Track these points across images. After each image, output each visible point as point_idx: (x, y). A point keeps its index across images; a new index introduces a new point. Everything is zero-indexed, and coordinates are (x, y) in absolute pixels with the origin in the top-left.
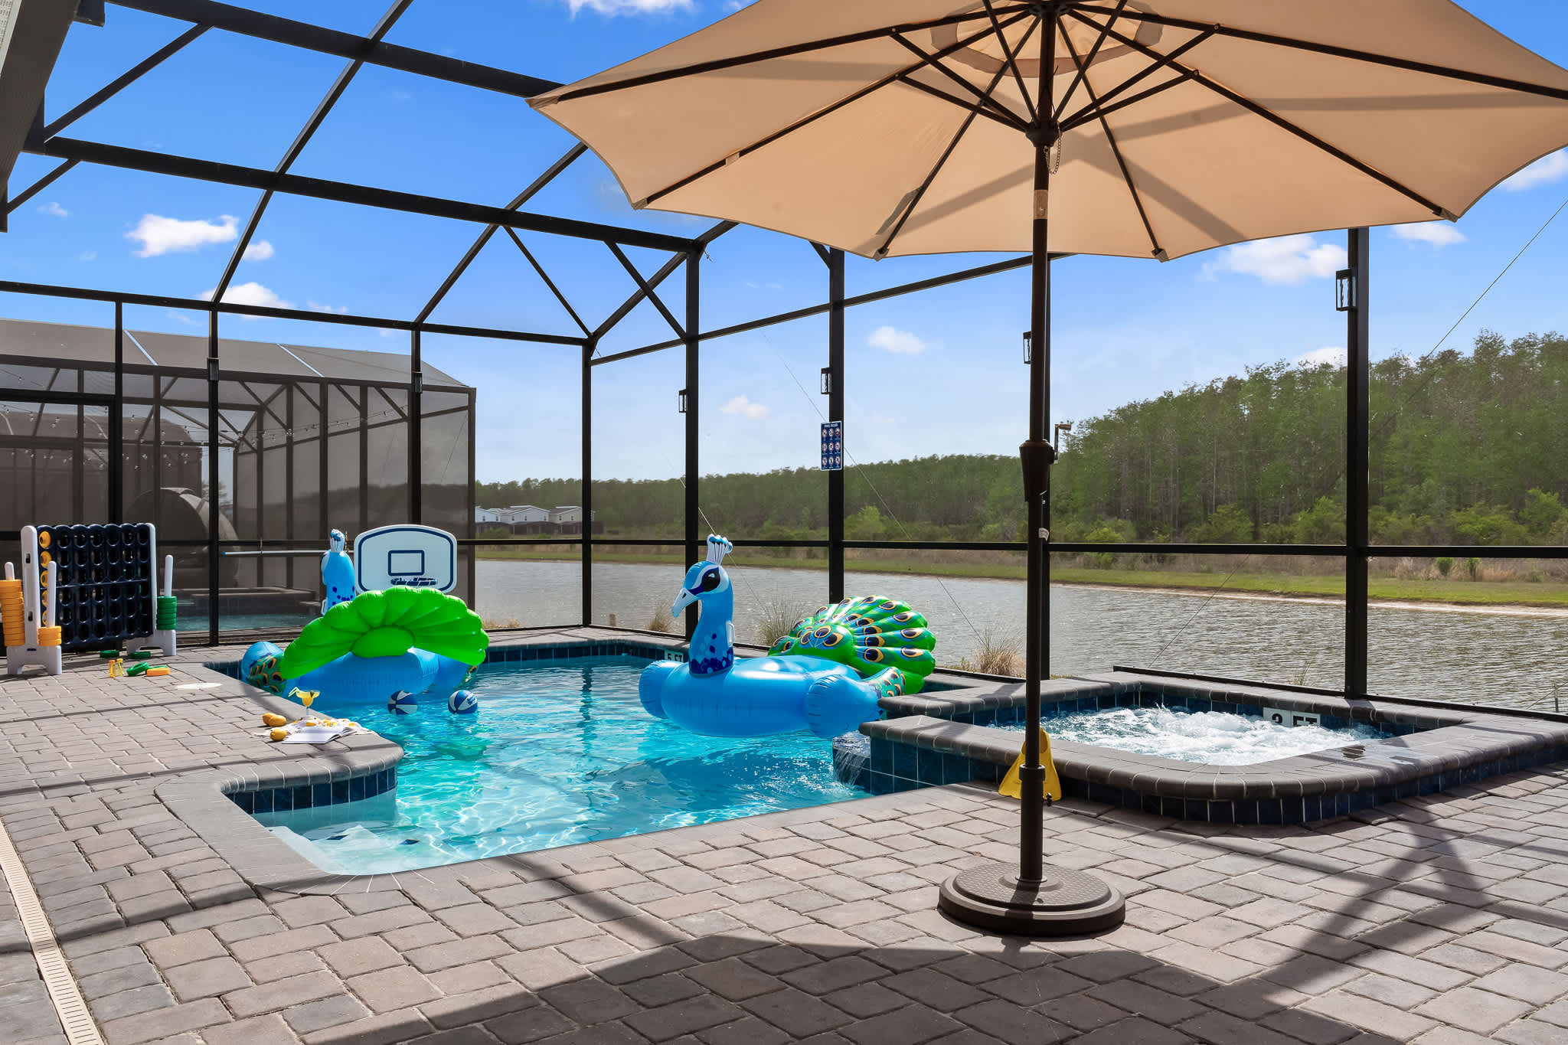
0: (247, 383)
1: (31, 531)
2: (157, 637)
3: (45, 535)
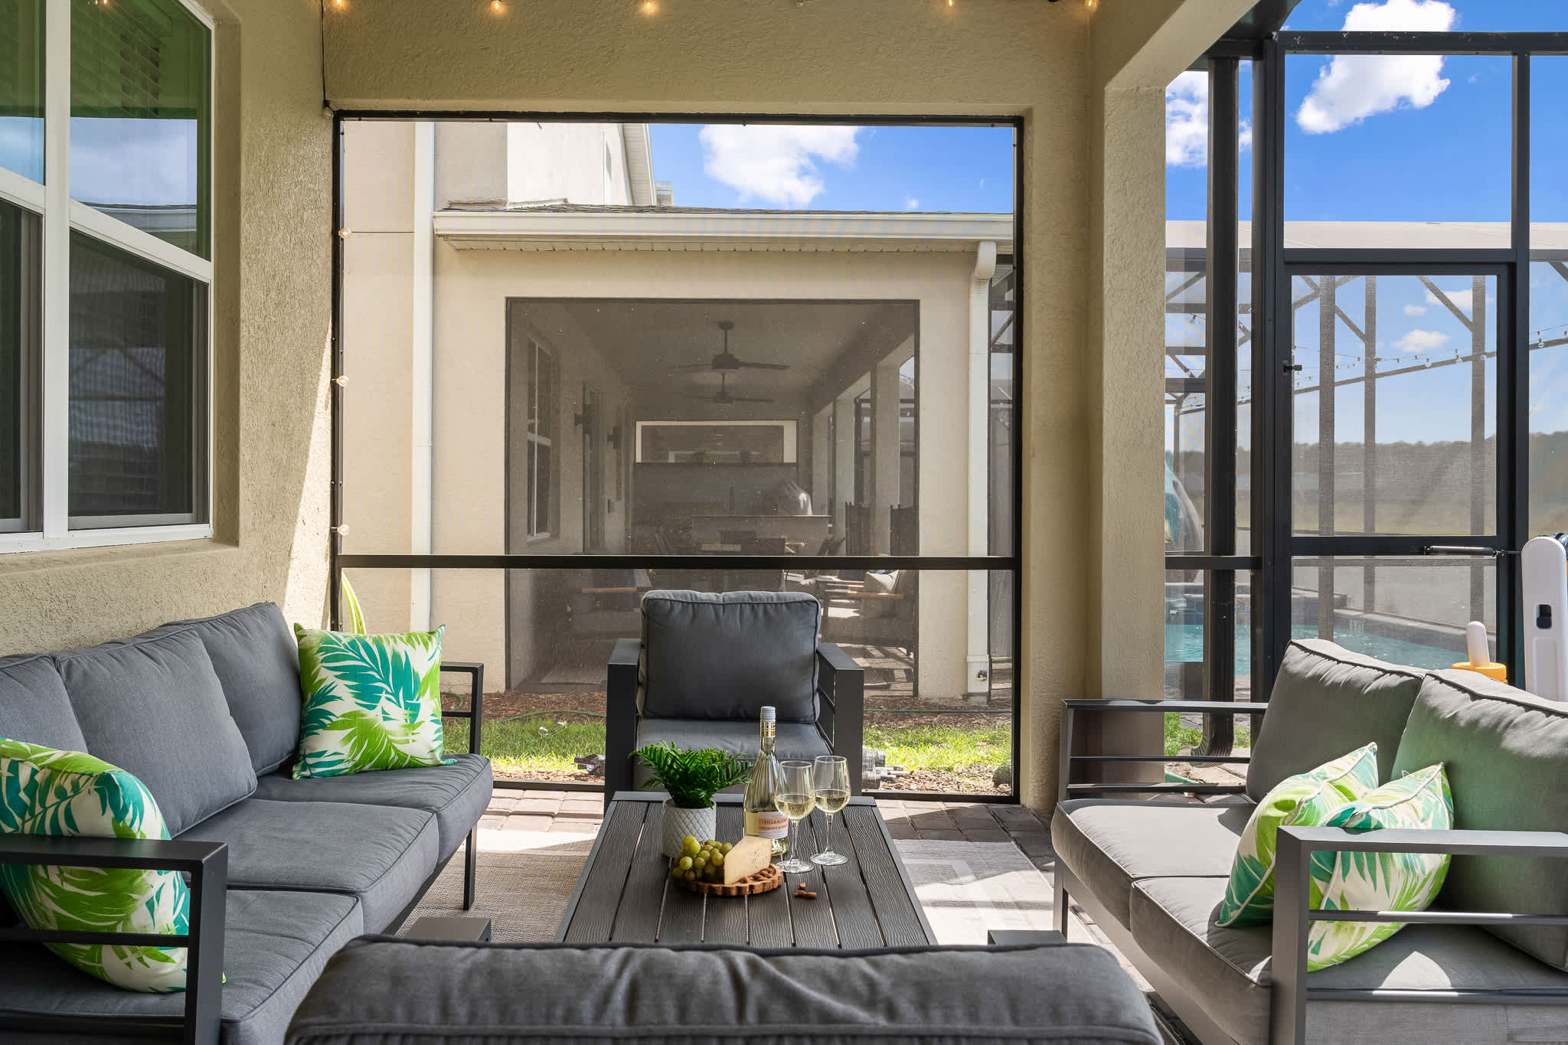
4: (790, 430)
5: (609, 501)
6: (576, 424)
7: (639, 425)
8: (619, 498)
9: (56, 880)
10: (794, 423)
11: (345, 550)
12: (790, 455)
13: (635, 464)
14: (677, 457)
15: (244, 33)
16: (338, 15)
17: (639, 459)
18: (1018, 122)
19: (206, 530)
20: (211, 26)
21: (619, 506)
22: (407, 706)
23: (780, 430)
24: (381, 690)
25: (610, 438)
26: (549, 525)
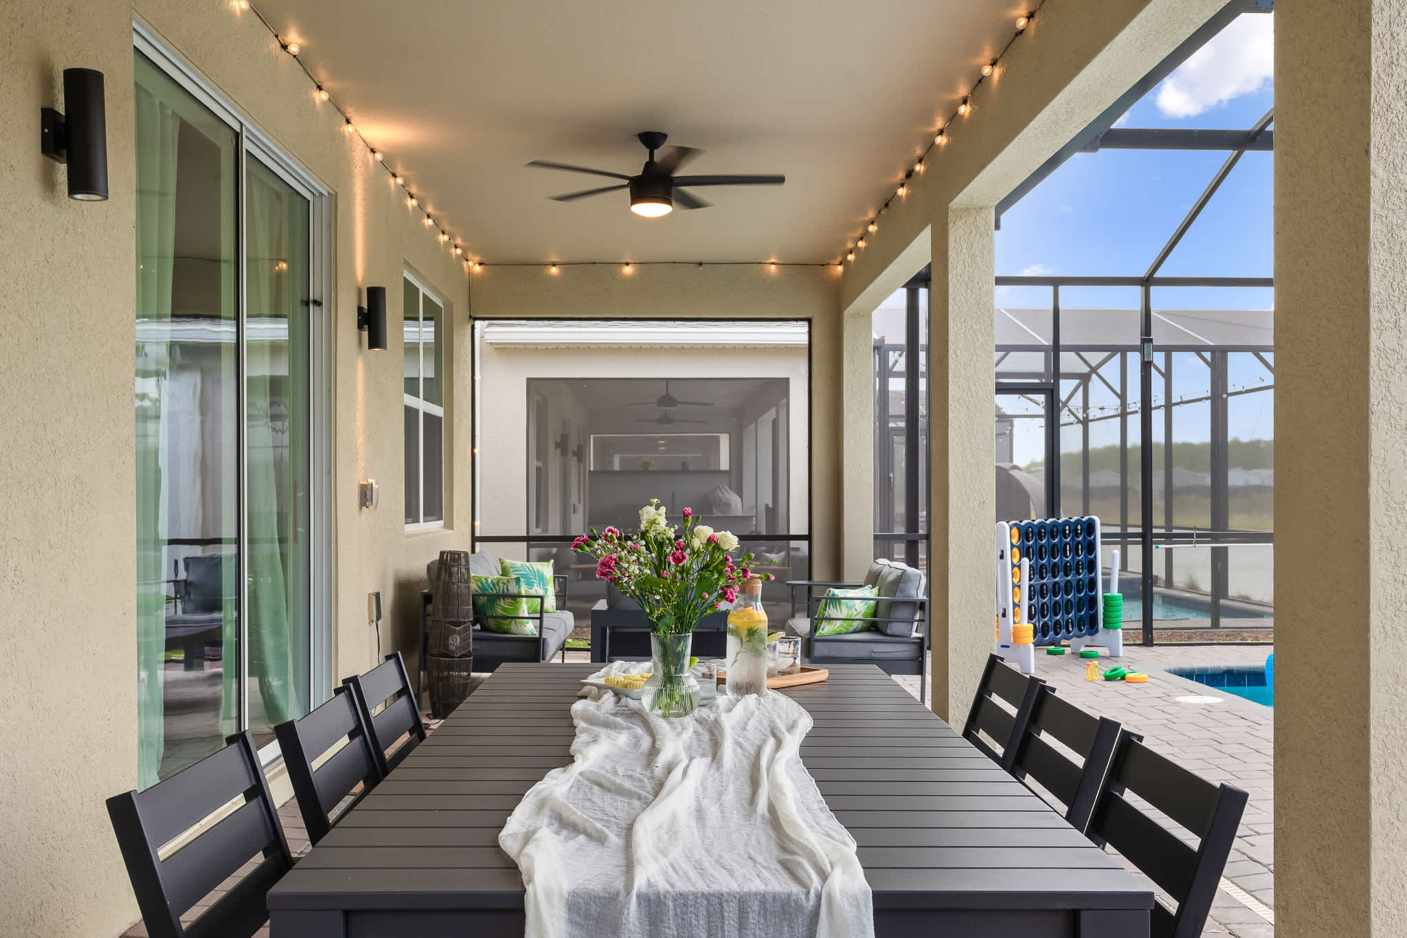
0: (1082, 353)
1: (1003, 527)
2: (1101, 636)
3: (1015, 531)
4: (724, 441)
5: (574, 506)
6: (556, 449)
7: (592, 436)
8: (580, 502)
9: (502, 604)
10: (727, 435)
11: (478, 534)
12: (724, 464)
13: (590, 471)
14: (622, 461)
15: (455, 307)
16: (477, 275)
17: (592, 469)
18: (809, 321)
19: (441, 523)
20: (442, 307)
21: (580, 508)
22: (544, 589)
23: (716, 442)
24: (534, 582)
25: (575, 454)
26: (541, 525)
